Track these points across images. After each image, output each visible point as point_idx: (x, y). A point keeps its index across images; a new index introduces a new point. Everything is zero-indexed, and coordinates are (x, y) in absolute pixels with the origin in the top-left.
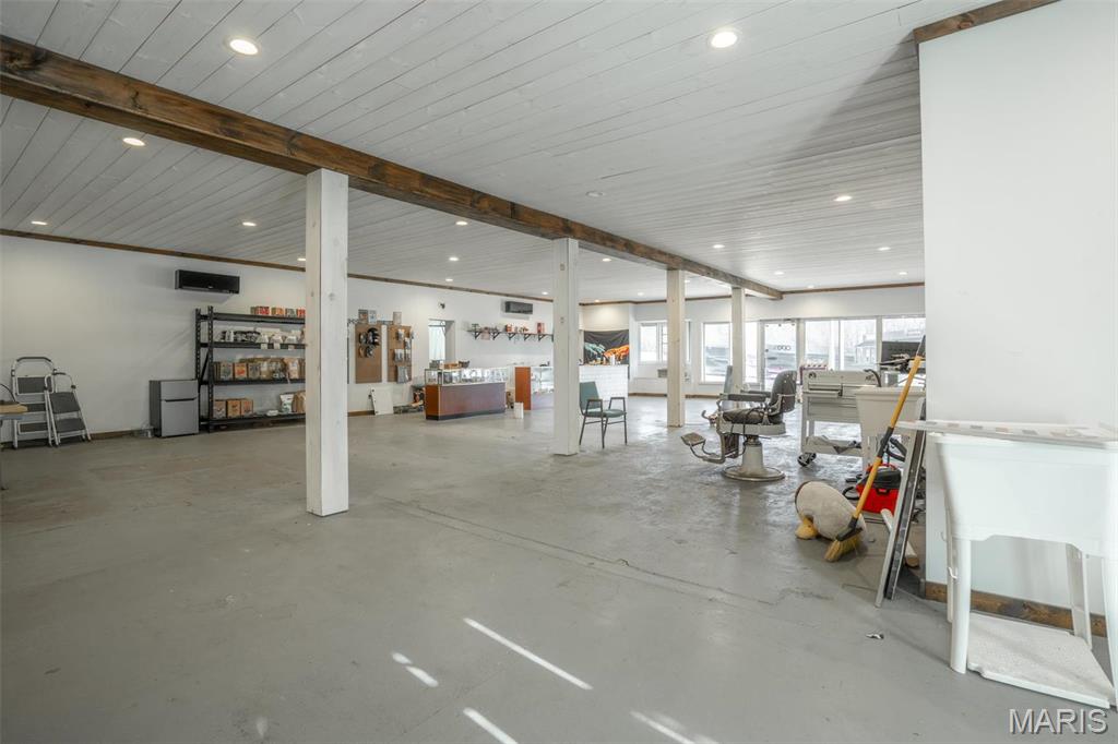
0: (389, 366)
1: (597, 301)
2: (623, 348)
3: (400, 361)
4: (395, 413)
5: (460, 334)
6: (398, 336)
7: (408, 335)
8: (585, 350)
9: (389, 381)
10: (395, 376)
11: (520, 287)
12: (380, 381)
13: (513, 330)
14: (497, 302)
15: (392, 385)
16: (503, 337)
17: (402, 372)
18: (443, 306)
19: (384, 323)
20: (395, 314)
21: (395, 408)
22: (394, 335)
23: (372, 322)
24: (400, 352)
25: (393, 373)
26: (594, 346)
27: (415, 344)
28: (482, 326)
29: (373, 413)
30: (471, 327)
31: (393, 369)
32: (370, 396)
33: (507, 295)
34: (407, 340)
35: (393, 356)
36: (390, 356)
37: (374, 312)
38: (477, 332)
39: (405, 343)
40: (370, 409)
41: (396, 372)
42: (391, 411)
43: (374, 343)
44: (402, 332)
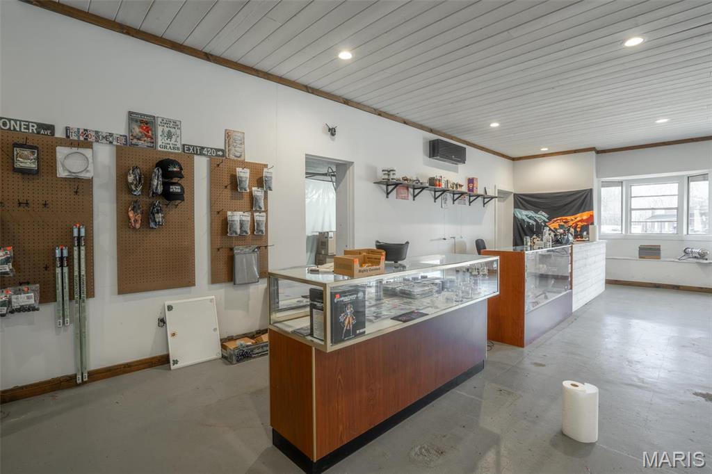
0: (215, 251)
1: (545, 150)
2: (585, 216)
3: (242, 237)
4: (226, 359)
5: (362, 188)
6: (235, 183)
7: (261, 182)
8: (515, 217)
9: (215, 279)
10: (226, 271)
11: (447, 121)
12: (190, 282)
13: (443, 186)
14: (417, 140)
15: (222, 291)
16: (427, 195)
17: (245, 260)
18: (332, 132)
19: (200, 151)
20: (228, 135)
21: (224, 342)
22: (227, 181)
23: (165, 144)
24: (238, 217)
25: (223, 267)
26: (531, 214)
27: (276, 200)
28: (398, 175)
29: (163, 361)
30: (381, 176)
31: (223, 255)
32: (162, 321)
33: (431, 131)
34: (257, 192)
35: (222, 227)
36: (218, 226)
37: (176, 124)
38: (391, 185)
39: (253, 200)
40: (159, 352)
41: (231, 260)
42: (214, 352)
43: (168, 196)
44: (244, 174)
